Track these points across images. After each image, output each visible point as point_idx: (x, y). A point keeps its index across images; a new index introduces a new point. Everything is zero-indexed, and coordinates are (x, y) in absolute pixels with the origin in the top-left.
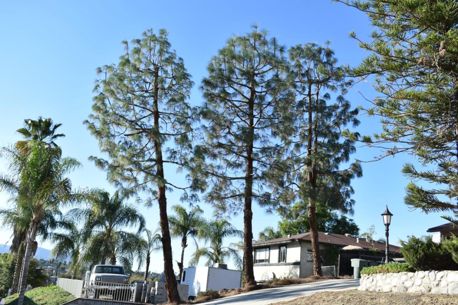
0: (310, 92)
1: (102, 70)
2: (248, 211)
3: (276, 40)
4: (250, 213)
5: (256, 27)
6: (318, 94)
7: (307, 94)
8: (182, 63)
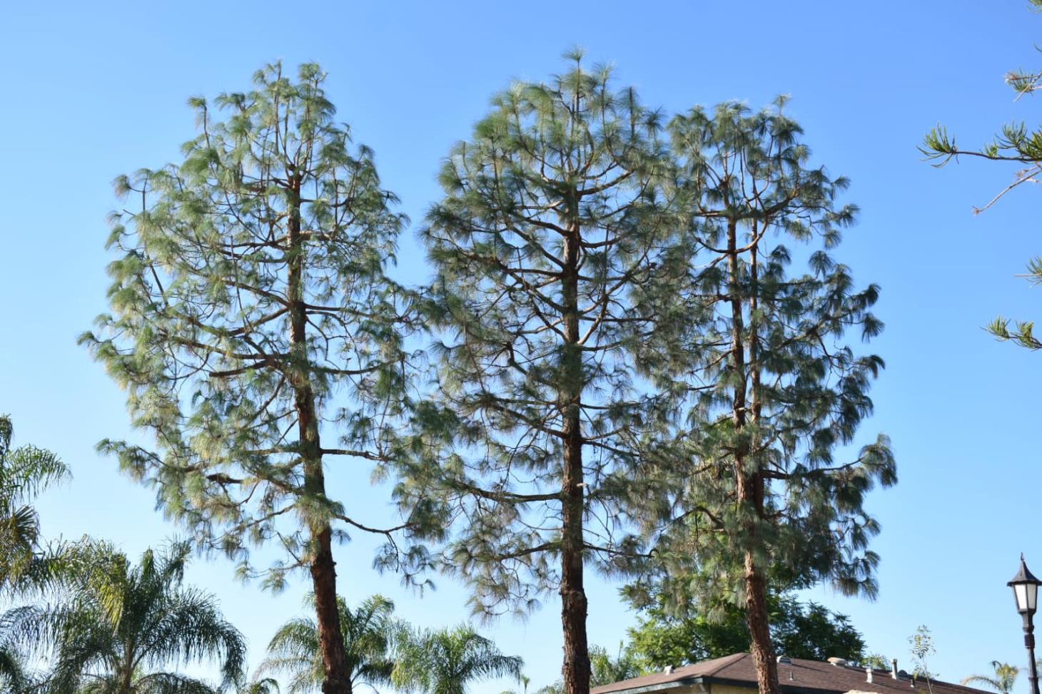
0: (732, 242)
1: (132, 182)
2: (575, 595)
3: (634, 96)
4: (580, 598)
5: (578, 59)
6: (754, 249)
7: (726, 249)
8: (368, 163)
